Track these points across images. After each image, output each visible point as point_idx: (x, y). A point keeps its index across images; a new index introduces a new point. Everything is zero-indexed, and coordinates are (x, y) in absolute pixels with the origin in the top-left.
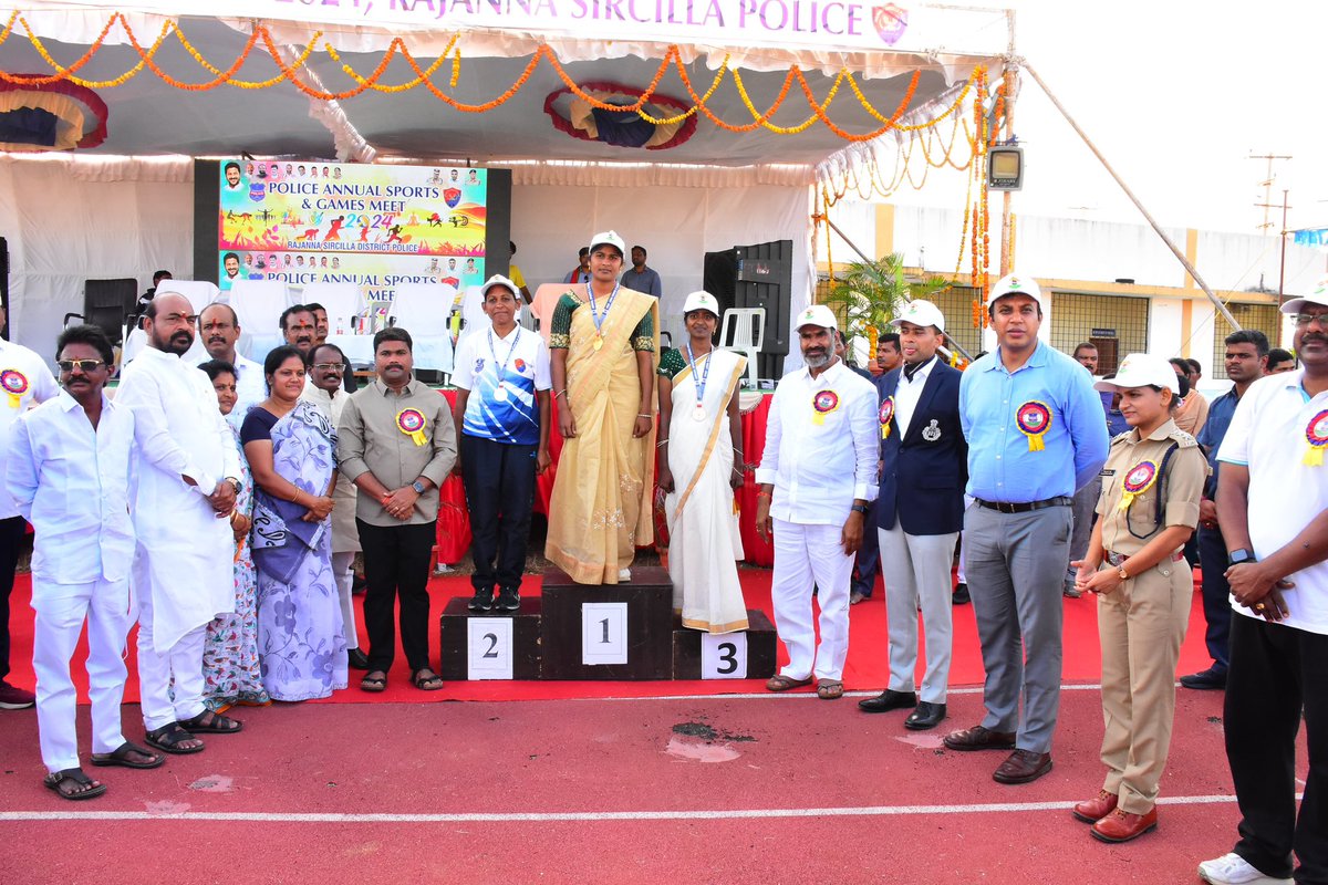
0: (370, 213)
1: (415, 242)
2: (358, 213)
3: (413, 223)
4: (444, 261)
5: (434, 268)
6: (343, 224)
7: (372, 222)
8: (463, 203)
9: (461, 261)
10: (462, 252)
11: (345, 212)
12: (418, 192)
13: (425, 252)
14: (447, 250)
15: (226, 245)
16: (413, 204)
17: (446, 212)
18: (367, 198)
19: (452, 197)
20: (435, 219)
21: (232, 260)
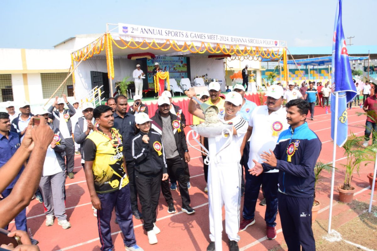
0: (171, 65)
1: (177, 70)
2: (169, 65)
3: (177, 67)
4: (182, 73)
5: (180, 75)
6: (167, 67)
7: (171, 67)
8: (184, 63)
9: (184, 73)
10: (184, 72)
11: (167, 65)
12: (177, 61)
13: (179, 72)
14: (182, 72)
15: (148, 72)
16: (176, 63)
17: (181, 65)
18: (170, 63)
19: (182, 62)
20: (180, 66)
21: (150, 75)
